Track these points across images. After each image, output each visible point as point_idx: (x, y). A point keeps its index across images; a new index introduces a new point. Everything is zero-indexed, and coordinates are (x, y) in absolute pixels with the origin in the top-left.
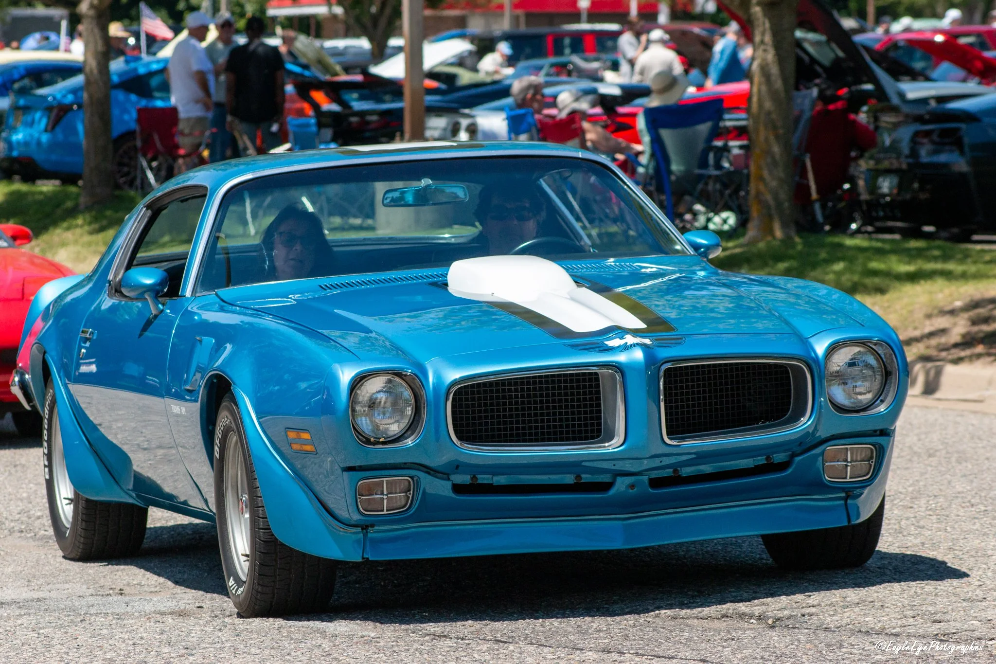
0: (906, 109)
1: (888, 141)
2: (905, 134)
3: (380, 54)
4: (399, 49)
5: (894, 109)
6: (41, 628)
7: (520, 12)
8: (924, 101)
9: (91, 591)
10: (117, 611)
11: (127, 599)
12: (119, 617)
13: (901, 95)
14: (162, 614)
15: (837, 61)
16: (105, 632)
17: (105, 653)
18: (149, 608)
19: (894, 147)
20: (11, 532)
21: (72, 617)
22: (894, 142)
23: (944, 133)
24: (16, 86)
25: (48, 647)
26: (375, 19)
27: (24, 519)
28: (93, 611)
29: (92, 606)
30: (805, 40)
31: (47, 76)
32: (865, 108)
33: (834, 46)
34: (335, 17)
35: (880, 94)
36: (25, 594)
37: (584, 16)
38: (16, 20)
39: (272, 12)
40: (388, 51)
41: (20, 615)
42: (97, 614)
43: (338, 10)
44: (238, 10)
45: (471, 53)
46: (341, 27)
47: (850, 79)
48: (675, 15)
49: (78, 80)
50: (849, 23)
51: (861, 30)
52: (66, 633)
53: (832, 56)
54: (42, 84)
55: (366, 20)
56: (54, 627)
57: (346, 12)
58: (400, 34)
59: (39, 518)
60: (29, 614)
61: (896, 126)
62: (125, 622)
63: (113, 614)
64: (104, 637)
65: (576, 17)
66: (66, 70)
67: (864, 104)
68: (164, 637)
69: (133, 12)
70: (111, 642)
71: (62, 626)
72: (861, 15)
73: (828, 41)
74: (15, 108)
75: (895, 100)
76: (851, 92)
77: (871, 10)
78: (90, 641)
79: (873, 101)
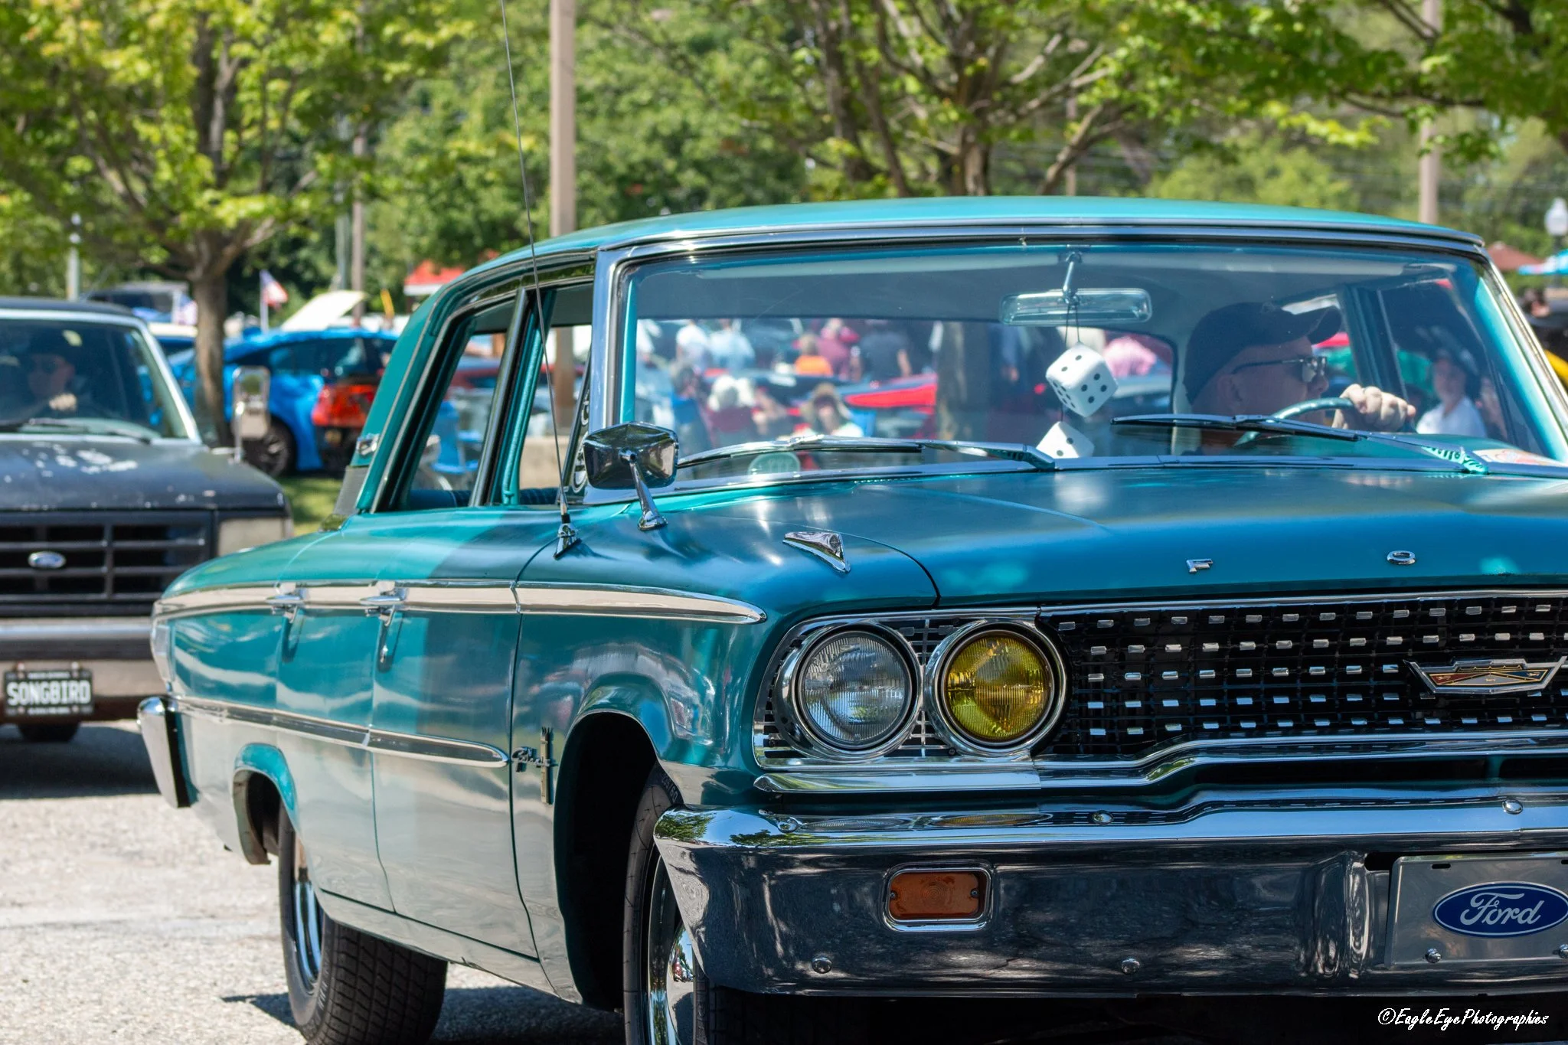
6: (117, 953)
9: (179, 913)
10: (207, 934)
11: (218, 922)
12: (209, 942)
14: (258, 938)
16: (190, 958)
17: (188, 981)
18: (243, 931)
20: (93, 846)
21: (153, 942)
25: (123, 973)
27: (108, 831)
28: (178, 935)
29: (179, 929)
36: (104, 915)
39: (411, 289)
41: (96, 938)
42: (183, 939)
44: (369, 282)
52: (146, 958)
56: (132, 952)
59: (125, 832)
60: (105, 937)
62: (214, 947)
63: (203, 938)
64: (188, 964)
68: (257, 964)
70: (196, 969)
71: (142, 951)
78: (172, 967)
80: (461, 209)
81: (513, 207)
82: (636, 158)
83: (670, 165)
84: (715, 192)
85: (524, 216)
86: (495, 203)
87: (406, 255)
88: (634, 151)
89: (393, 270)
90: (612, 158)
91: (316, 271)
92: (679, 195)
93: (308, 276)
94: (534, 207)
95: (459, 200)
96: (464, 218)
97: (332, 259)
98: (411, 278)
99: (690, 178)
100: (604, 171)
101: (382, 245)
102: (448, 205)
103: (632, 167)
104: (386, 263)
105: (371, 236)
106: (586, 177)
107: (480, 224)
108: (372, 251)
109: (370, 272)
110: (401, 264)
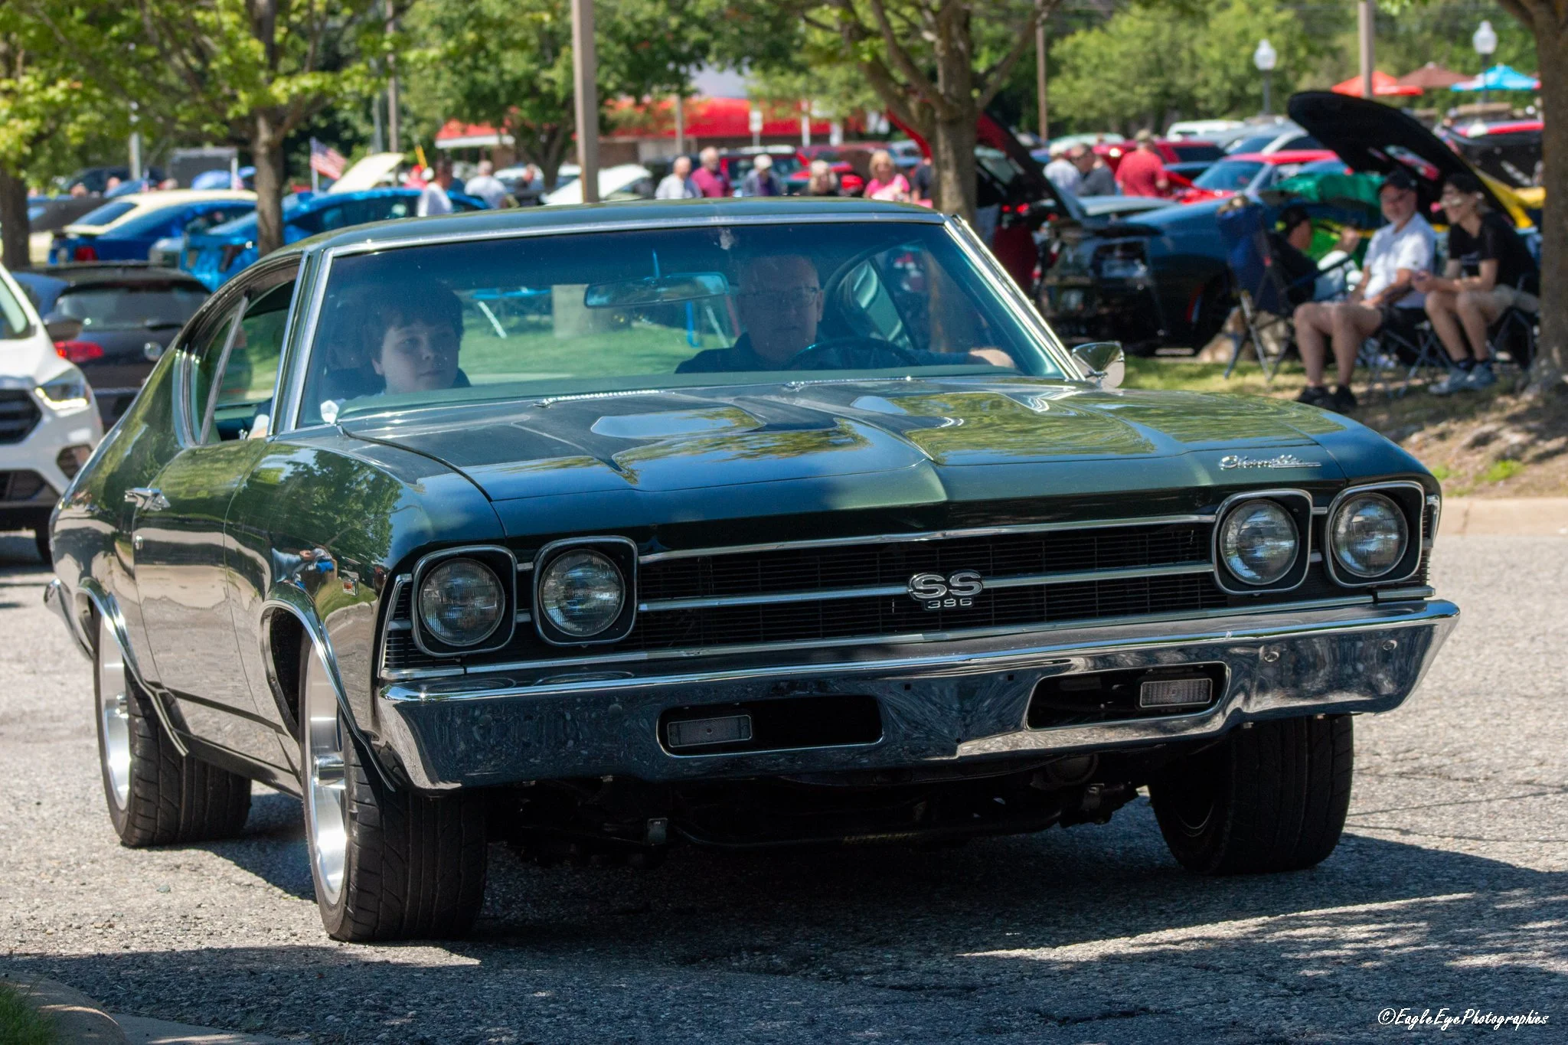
0: (1088, 224)
1: (1070, 258)
2: (1087, 250)
3: (552, 183)
4: (572, 178)
5: (1074, 225)
7: (692, 138)
8: (1105, 216)
13: (1082, 210)
15: (1017, 178)
19: (1077, 264)
22: (1076, 257)
23: (1126, 247)
24: (190, 226)
26: (546, 148)
30: (984, 157)
31: (219, 216)
32: (1046, 225)
33: (1013, 161)
34: (504, 148)
35: (1061, 209)
37: (756, 139)
38: (185, 161)
39: (441, 143)
40: (560, 180)
43: (509, 140)
44: (404, 142)
45: (644, 180)
46: (511, 157)
47: (1029, 195)
48: (847, 136)
49: (252, 218)
50: (1025, 140)
51: (1037, 146)
53: (1010, 173)
54: (214, 223)
55: (538, 150)
57: (517, 143)
58: (574, 162)
61: (1078, 242)
65: (748, 140)
66: (238, 210)
67: (1044, 219)
69: (303, 147)
72: (1034, 131)
73: (1007, 158)
74: (191, 248)
75: (1076, 215)
76: (1031, 209)
77: (1043, 128)
79: (1054, 217)
80: (485, 70)
81: (534, 67)
82: (640, 17)
83: (674, 22)
84: (714, 46)
85: (546, 74)
86: (515, 64)
87: (438, 115)
88: (640, 10)
89: (424, 127)
90: (619, 17)
91: (355, 130)
92: (685, 49)
93: (347, 135)
94: (551, 66)
95: (482, 63)
96: (489, 78)
97: (369, 118)
98: (443, 133)
99: (695, 34)
100: (614, 32)
101: (413, 107)
102: (475, 67)
103: (638, 26)
104: (418, 121)
105: (404, 97)
106: (598, 38)
107: (503, 83)
108: (403, 111)
109: (403, 129)
110: (433, 121)
